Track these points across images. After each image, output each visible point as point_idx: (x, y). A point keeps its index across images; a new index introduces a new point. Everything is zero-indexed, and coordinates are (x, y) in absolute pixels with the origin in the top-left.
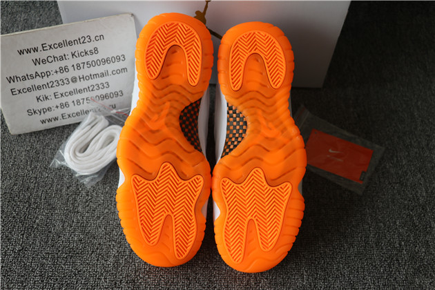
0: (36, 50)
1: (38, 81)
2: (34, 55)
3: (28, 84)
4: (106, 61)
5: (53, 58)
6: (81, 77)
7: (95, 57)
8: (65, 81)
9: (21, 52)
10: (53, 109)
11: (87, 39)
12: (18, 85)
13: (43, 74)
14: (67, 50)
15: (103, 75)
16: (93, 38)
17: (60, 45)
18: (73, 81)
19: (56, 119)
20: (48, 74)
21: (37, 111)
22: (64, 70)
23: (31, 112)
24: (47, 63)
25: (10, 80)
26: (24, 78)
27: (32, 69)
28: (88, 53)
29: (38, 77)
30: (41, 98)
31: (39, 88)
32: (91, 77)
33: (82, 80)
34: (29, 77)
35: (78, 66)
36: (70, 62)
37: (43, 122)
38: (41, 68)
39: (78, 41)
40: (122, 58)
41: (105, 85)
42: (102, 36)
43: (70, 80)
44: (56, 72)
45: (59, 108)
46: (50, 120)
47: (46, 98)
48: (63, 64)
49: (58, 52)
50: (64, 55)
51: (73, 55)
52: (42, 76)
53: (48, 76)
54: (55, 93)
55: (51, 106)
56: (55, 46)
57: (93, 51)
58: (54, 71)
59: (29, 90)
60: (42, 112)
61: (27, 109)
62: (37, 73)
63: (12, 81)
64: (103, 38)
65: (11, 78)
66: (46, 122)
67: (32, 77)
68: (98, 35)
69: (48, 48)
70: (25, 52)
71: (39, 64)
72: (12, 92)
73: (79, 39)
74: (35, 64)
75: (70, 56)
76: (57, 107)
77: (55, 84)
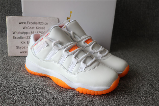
0: (25, 23)
1: (23, 35)
2: (24, 25)
3: (19, 35)
5: (30, 28)
7: (43, 30)
9: (20, 23)
11: (42, 23)
12: (16, 35)
14: (35, 26)
16: (44, 23)
17: (33, 23)
19: (26, 52)
20: (27, 33)
21: (20, 48)
22: (32, 33)
23: (18, 47)
24: (28, 29)
26: (19, 33)
27: (22, 30)
28: (42, 28)
29: (23, 34)
30: (22, 42)
31: (23, 38)
35: (38, 32)
36: (35, 30)
37: (21, 52)
38: (25, 30)
39: (39, 23)
42: (47, 23)
46: (23, 52)
47: (24, 43)
49: (32, 26)
50: (34, 27)
51: (37, 28)
52: (25, 34)
53: (27, 34)
54: (27, 41)
55: (25, 46)
56: (32, 23)
57: (43, 28)
58: (29, 32)
59: (19, 38)
60: (21, 48)
61: (17, 46)
62: (23, 32)
63: (14, 33)
64: (47, 24)
65: (14, 32)
66: (22, 53)
67: (21, 33)
68: (46, 22)
69: (29, 23)
70: (21, 23)
71: (25, 29)
72: (13, 38)
73: (40, 23)
74: (24, 28)
75: (35, 28)
76: (27, 47)
77: (28, 38)
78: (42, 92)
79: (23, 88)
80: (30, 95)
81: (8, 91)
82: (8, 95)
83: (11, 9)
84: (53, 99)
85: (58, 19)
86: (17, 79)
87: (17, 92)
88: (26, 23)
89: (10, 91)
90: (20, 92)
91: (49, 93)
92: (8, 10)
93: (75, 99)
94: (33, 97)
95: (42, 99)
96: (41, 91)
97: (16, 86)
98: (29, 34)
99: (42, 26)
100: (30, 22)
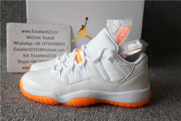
0: (29, 32)
1: (26, 47)
2: (28, 34)
3: (22, 47)
4: (56, 44)
5: (35, 37)
6: (45, 49)
7: (52, 41)
8: (38, 50)
9: (23, 31)
10: (29, 62)
11: (50, 32)
12: (18, 46)
13: (29, 44)
14: (41, 35)
15: (54, 50)
16: (53, 32)
17: (39, 32)
18: (41, 50)
21: (22, 62)
22: (38, 44)
23: (20, 62)
24: (32, 39)
25: (15, 43)
26: (21, 44)
27: (25, 40)
28: (50, 38)
29: (27, 44)
30: (25, 55)
31: (26, 50)
32: (49, 50)
33: (45, 50)
34: (23, 44)
35: (45, 43)
36: (41, 41)
37: (23, 68)
38: (29, 41)
39: (46, 32)
40: (63, 44)
41: (54, 56)
43: (40, 49)
44: (35, 44)
45: (32, 62)
47: (28, 56)
48: (38, 41)
49: (37, 35)
50: (40, 37)
51: (43, 38)
52: (29, 45)
53: (31, 45)
54: (32, 54)
55: (29, 61)
56: (37, 32)
57: (52, 38)
58: (34, 43)
59: (21, 50)
60: (24, 63)
61: (18, 59)
62: (27, 42)
63: (15, 44)
64: (57, 33)
65: (15, 42)
66: (25, 68)
67: (24, 44)
68: (55, 31)
69: (34, 32)
70: (25, 32)
71: (29, 38)
72: (14, 49)
73: (47, 31)
74: (27, 38)
75: (42, 38)
76: (31, 62)
77: (33, 49)
78: (44, 110)
79: (22, 105)
80: (29, 112)
81: (3, 107)
82: (3, 111)
83: (13, 17)
84: (58, 117)
85: (70, 27)
86: (16, 96)
87: (14, 108)
88: (31, 31)
89: (5, 107)
90: (18, 109)
91: (53, 111)
92: (10, 19)
93: (85, 118)
94: (33, 114)
95: (43, 116)
96: (44, 108)
97: (13, 103)
98: (34, 45)
99: (50, 35)
100: (36, 30)
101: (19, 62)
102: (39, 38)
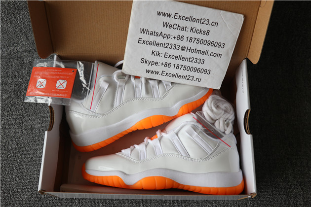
0: (169, 16)
1: (160, 40)
2: (166, 19)
3: (152, 38)
4: (211, 43)
5: (177, 27)
6: (189, 48)
7: (205, 37)
8: (177, 47)
9: (159, 14)
10: (159, 64)
11: (206, 22)
12: (146, 37)
13: (165, 36)
14: (189, 24)
15: (204, 53)
16: (210, 23)
17: (187, 19)
18: (182, 49)
19: (157, 73)
20: (168, 36)
21: (148, 62)
22: (180, 38)
23: (144, 61)
24: (172, 28)
25: (143, 31)
26: (152, 34)
27: (160, 29)
28: (202, 32)
29: (161, 36)
30: (155, 53)
31: (158, 45)
32: (195, 51)
33: (188, 50)
34: (155, 34)
35: (191, 39)
36: (187, 34)
37: (148, 71)
38: (166, 31)
39: (199, 21)
40: (222, 45)
41: (202, 61)
42: (217, 24)
43: (180, 48)
44: (175, 38)
46: (152, 72)
47: (158, 54)
48: (182, 33)
49: (183, 23)
50: (186, 27)
51: (192, 29)
57: (206, 32)
59: (150, 43)
60: (151, 64)
61: (142, 57)
65: (143, 29)
67: (157, 35)
69: (178, 17)
70: (161, 14)
73: (201, 20)
76: (162, 64)
77: (170, 46)
88: (173, 16)
99: (205, 28)
101: (142, 62)
102: (183, 29)
